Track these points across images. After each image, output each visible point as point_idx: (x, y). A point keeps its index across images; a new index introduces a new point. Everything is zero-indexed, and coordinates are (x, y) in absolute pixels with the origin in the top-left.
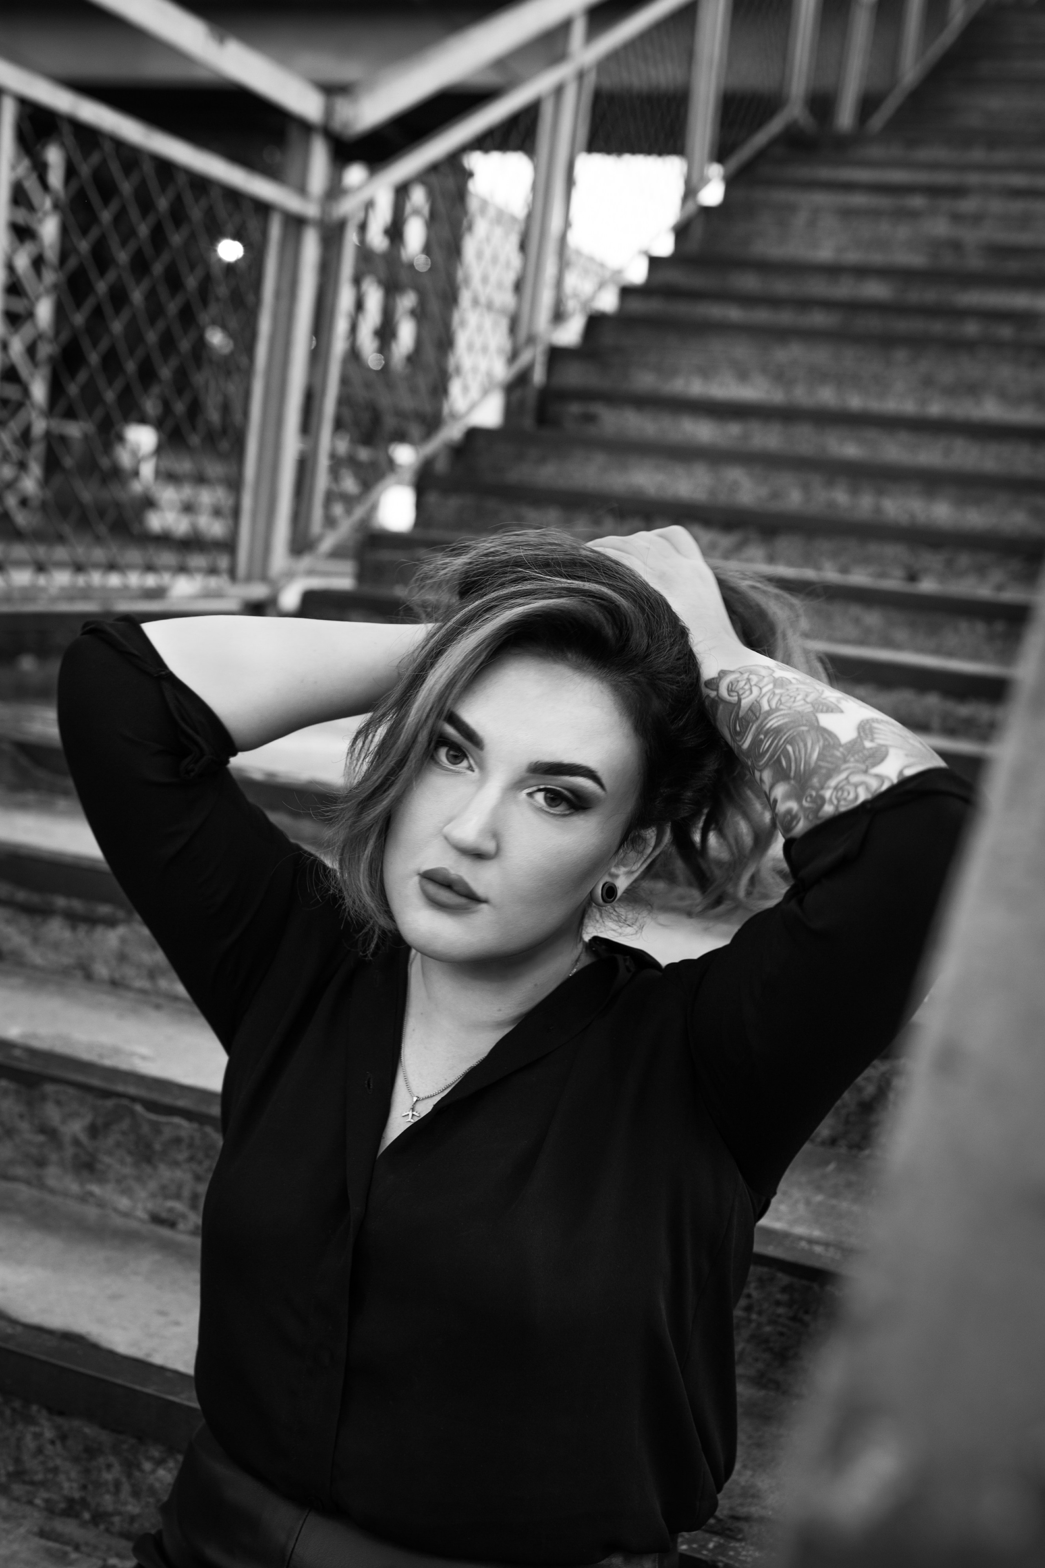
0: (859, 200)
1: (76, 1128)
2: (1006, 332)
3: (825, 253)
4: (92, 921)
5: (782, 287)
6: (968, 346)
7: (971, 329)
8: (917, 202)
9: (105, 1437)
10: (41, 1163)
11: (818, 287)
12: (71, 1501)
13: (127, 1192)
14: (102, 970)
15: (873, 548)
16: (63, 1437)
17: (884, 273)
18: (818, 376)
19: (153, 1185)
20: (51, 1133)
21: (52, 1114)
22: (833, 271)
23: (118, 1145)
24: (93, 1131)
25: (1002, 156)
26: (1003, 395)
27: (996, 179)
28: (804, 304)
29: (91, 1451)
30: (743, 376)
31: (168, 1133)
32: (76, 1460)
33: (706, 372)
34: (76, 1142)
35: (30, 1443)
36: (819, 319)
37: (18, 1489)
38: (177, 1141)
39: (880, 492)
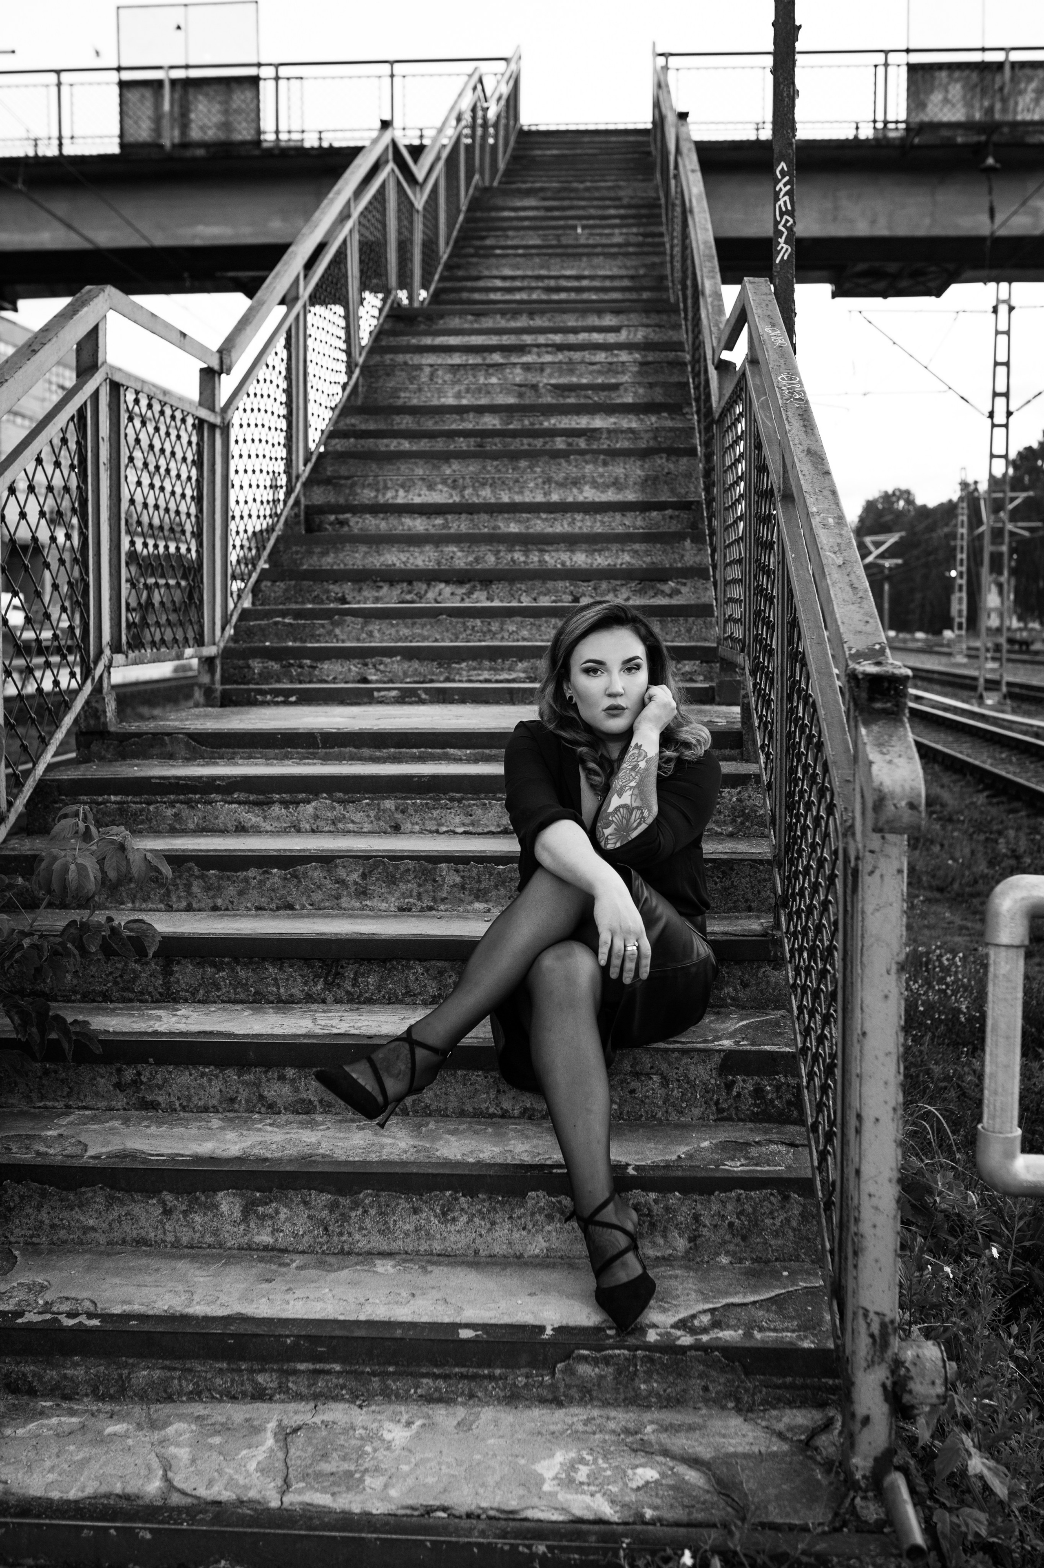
0: (457, 359)
1: (355, 876)
2: (582, 444)
3: (450, 400)
4: (297, 803)
5: (429, 424)
6: (564, 454)
7: (560, 443)
8: (497, 358)
9: (446, 964)
10: (338, 898)
11: (454, 424)
12: (434, 997)
13: (385, 900)
14: (306, 826)
15: (550, 585)
16: (427, 970)
17: (493, 409)
18: (479, 483)
19: (397, 894)
20: (342, 882)
21: (342, 873)
22: (460, 410)
23: (378, 879)
24: (364, 876)
25: (539, 322)
26: (595, 485)
27: (542, 339)
28: (451, 434)
29: (441, 973)
30: (431, 487)
31: (402, 868)
32: (435, 978)
33: (406, 486)
34: (356, 883)
35: (412, 977)
36: (462, 444)
37: (407, 1000)
38: (408, 870)
39: (542, 551)
